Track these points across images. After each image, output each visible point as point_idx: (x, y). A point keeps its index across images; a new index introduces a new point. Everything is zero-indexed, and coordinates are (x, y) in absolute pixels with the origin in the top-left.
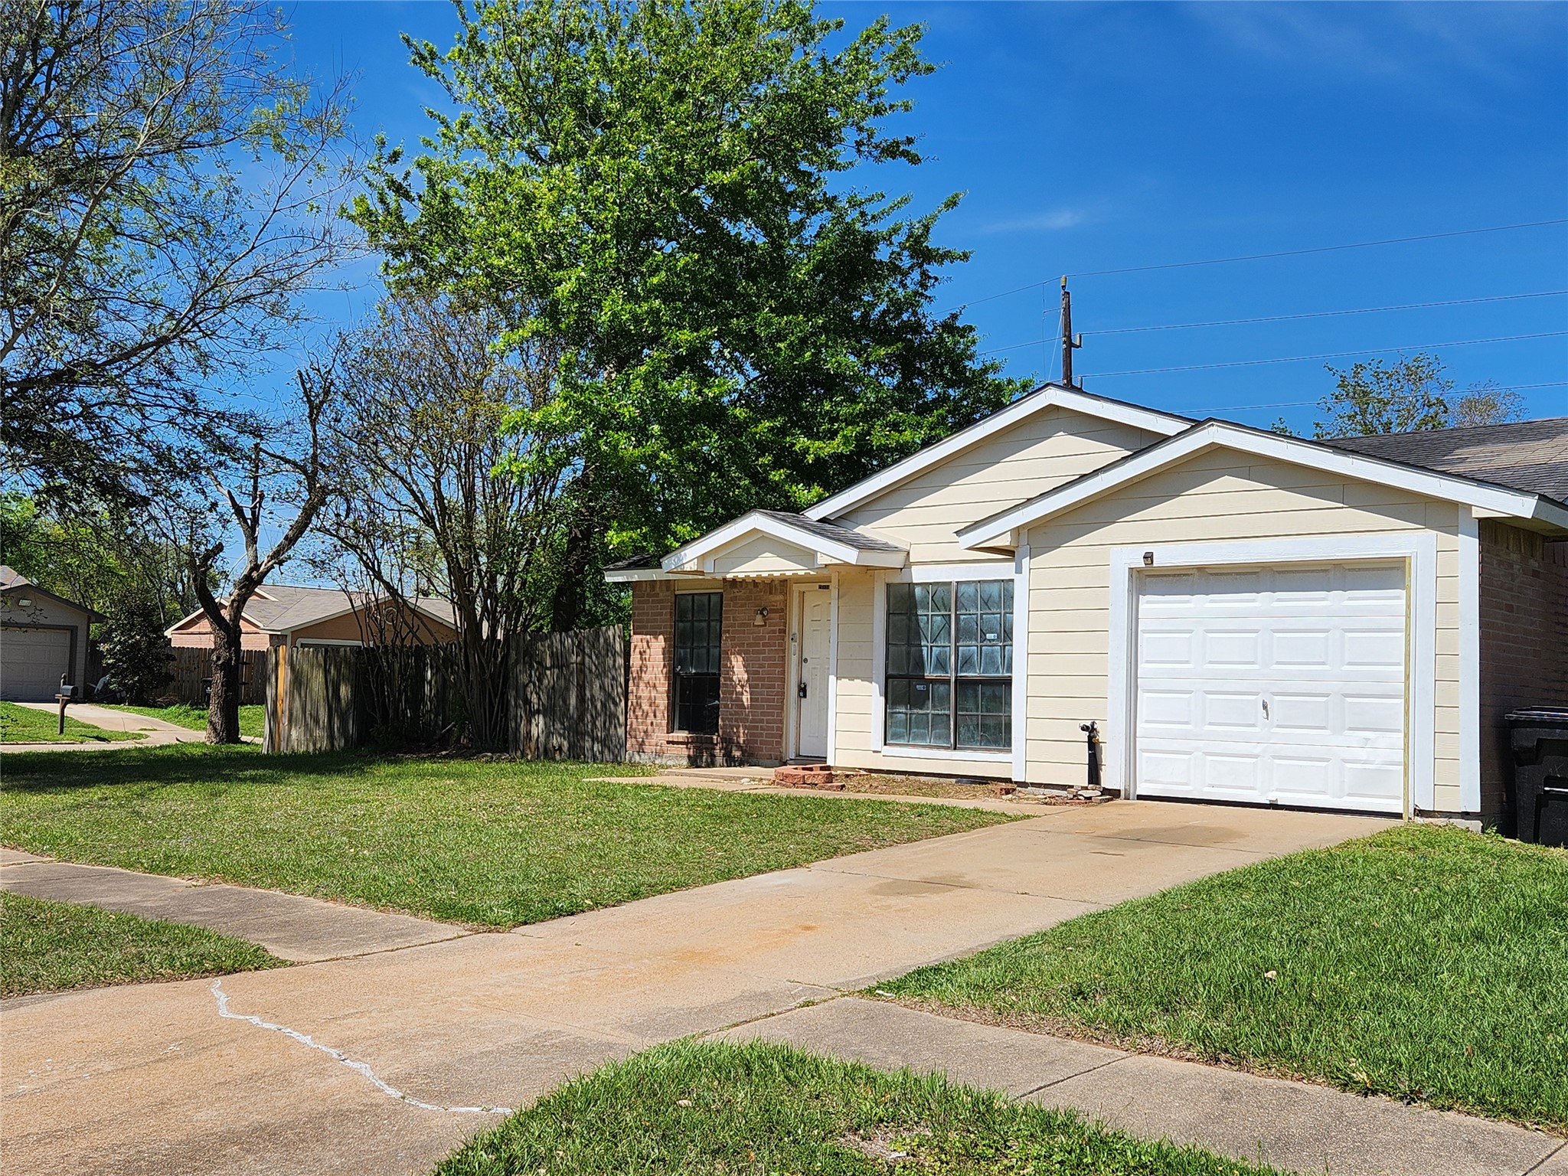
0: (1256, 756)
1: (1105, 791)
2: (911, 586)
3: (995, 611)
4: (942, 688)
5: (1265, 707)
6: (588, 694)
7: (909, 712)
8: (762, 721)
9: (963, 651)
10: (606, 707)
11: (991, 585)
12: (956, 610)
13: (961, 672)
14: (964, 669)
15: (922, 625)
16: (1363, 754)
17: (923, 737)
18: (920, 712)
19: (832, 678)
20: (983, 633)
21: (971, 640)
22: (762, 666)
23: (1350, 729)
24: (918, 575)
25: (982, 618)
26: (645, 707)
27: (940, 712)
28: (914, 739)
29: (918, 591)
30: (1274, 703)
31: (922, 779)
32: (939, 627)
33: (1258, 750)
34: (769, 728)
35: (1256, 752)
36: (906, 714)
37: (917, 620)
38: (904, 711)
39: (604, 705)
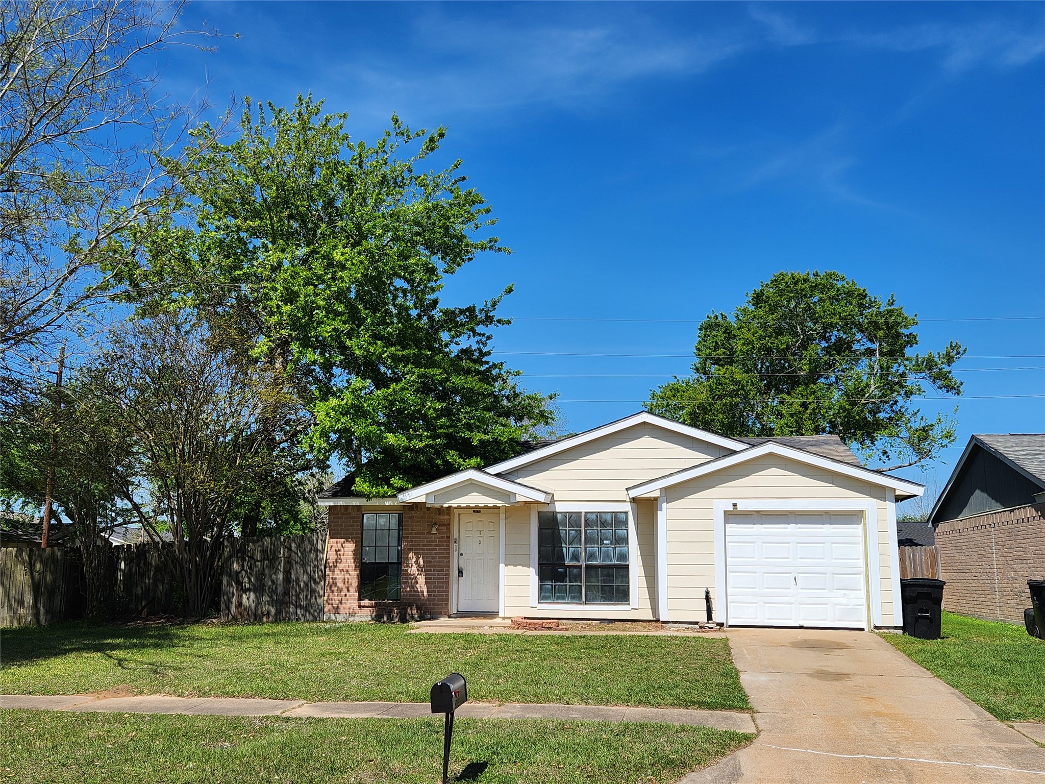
0: (791, 604)
1: (718, 624)
2: (554, 514)
3: (609, 528)
4: (575, 571)
5: (795, 579)
6: (293, 576)
7: (554, 584)
8: (435, 591)
9: (589, 550)
10: (308, 585)
11: (606, 514)
12: (585, 527)
13: (588, 561)
14: (590, 560)
15: (562, 535)
16: (844, 601)
17: (563, 598)
18: (561, 584)
19: (502, 566)
20: (602, 540)
21: (594, 544)
22: (433, 558)
23: (837, 589)
24: (560, 508)
25: (601, 532)
26: (340, 584)
27: (574, 584)
28: (557, 599)
29: (559, 516)
30: (799, 577)
31: (564, 621)
32: (573, 536)
33: (792, 600)
34: (439, 596)
35: (792, 601)
36: (552, 585)
37: (559, 533)
38: (550, 583)
39: (306, 585)
